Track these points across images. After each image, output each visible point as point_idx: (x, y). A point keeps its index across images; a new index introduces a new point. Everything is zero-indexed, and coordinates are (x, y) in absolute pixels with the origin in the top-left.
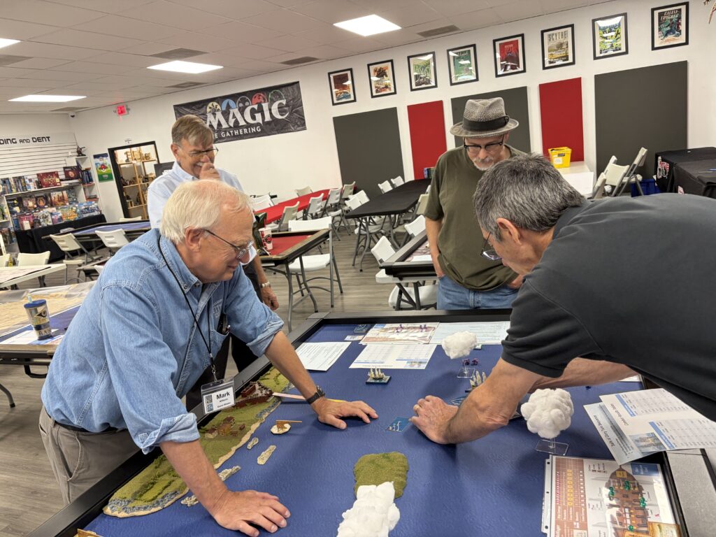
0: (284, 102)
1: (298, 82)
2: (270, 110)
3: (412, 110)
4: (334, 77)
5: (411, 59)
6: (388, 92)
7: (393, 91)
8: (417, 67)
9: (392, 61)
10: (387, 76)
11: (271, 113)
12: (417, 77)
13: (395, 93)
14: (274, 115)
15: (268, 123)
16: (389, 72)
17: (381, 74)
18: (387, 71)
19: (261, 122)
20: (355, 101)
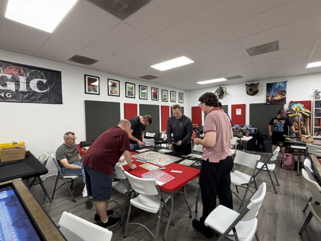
0: (45, 81)
1: (61, 72)
2: (28, 83)
3: (126, 105)
4: (88, 78)
5: (127, 84)
6: (116, 95)
7: (118, 95)
8: (129, 87)
9: (119, 81)
10: (116, 87)
11: (28, 86)
12: (128, 92)
13: (119, 96)
14: (31, 87)
15: (23, 92)
16: (118, 85)
17: (114, 85)
18: (117, 85)
19: (14, 90)
20: (99, 94)
